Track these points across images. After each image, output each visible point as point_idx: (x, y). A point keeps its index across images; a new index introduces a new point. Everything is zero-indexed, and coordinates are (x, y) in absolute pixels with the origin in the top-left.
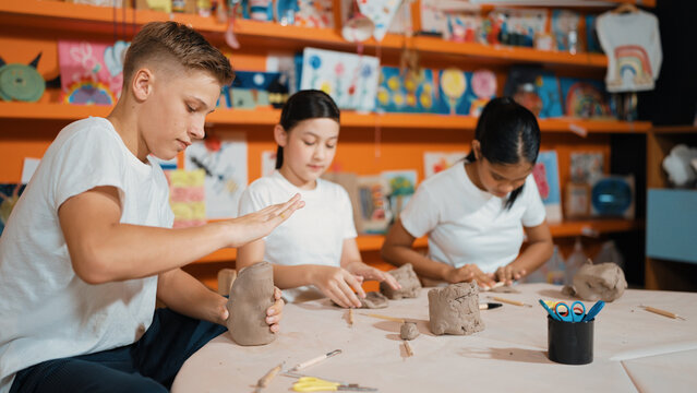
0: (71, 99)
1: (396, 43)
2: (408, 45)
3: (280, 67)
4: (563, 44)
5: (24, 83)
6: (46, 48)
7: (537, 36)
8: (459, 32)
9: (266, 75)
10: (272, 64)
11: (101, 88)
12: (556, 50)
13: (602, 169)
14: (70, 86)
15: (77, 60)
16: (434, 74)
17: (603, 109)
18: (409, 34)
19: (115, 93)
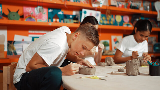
0: (26, 20)
1: (105, 8)
2: (108, 8)
3: (76, 14)
4: (146, 9)
5: (15, 16)
6: (20, 8)
7: (139, 7)
8: (120, 5)
9: (73, 16)
10: (74, 13)
11: (33, 18)
12: (144, 10)
13: (156, 41)
14: (26, 17)
15: (27, 11)
16: (114, 16)
17: (156, 25)
18: (108, 6)
19: (36, 19)
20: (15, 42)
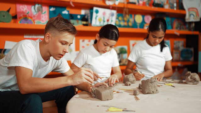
0: (20, 22)
1: (122, 6)
2: (126, 6)
3: (85, 13)
4: (172, 7)
5: (5, 17)
6: (12, 6)
7: (164, 4)
8: (141, 2)
9: (81, 15)
10: (83, 12)
11: (30, 19)
12: (170, 9)
13: (183, 46)
14: (20, 18)
15: (22, 10)
16: (133, 16)
17: (184, 27)
18: (126, 3)
19: (34, 21)
20: (6, 51)
